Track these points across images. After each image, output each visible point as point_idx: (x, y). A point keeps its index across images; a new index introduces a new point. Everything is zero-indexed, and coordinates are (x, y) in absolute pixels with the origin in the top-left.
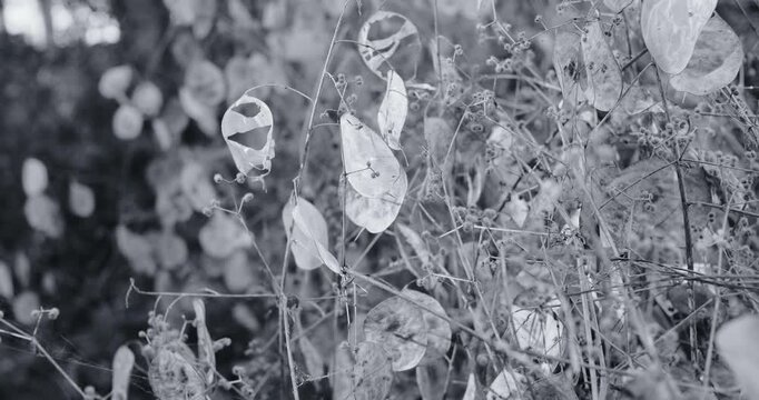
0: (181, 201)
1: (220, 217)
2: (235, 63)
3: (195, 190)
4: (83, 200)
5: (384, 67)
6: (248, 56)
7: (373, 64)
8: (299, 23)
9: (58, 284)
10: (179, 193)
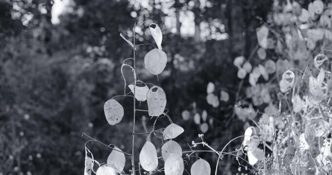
0: (260, 99)
1: (271, 104)
2: (279, 61)
3: (264, 97)
4: (225, 97)
5: (320, 67)
6: (284, 59)
7: (317, 66)
8: (299, 50)
9: (214, 122)
10: (260, 97)
